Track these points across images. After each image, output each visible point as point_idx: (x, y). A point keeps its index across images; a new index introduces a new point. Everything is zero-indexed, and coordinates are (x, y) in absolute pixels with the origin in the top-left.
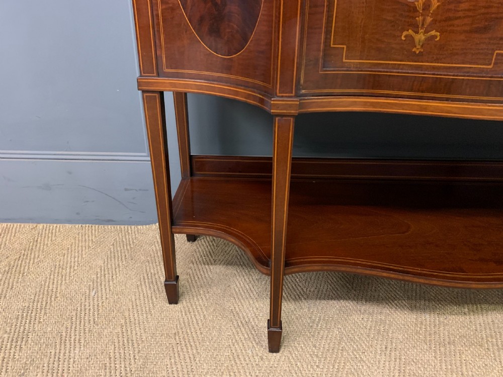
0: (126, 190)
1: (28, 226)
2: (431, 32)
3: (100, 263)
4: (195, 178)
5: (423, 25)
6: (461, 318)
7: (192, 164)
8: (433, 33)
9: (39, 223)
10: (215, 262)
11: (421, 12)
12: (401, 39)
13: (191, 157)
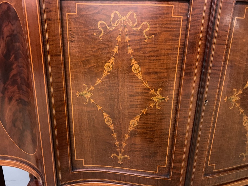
2: (125, 156)
5: (120, 152)
8: (126, 156)
11: (118, 147)
12: (111, 157)
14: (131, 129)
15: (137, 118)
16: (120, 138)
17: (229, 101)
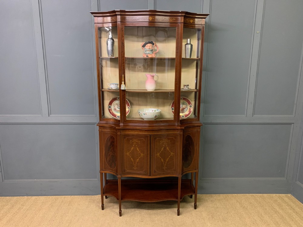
0: (92, 187)
3: (87, 203)
4: (108, 184)
5: (135, 167)
6: (156, 211)
7: (107, 181)
10: (111, 203)
12: (133, 169)
13: (107, 180)
14: (137, 161)
15: (138, 159)
16: (135, 164)
17: (157, 155)
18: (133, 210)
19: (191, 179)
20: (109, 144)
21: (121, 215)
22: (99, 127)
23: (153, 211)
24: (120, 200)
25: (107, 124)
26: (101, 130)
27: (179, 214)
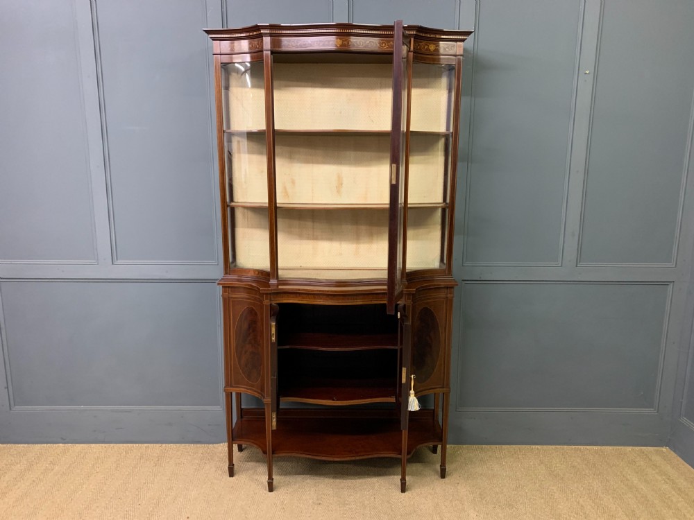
0: (209, 425)
1: (158, 445)
3: (197, 462)
4: (244, 419)
6: (353, 481)
7: (242, 413)
9: (162, 443)
10: (251, 461)
13: (242, 409)
18: (299, 478)
19: (434, 410)
20: (245, 326)
21: (271, 489)
22: (224, 287)
23: (345, 481)
24: (269, 455)
25: (241, 281)
26: (226, 294)
27: (403, 490)
